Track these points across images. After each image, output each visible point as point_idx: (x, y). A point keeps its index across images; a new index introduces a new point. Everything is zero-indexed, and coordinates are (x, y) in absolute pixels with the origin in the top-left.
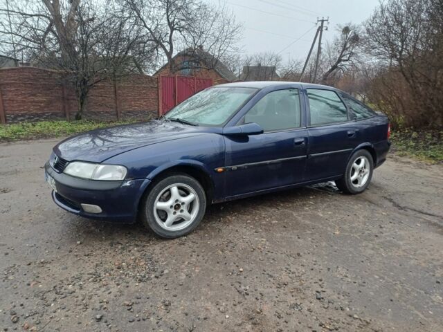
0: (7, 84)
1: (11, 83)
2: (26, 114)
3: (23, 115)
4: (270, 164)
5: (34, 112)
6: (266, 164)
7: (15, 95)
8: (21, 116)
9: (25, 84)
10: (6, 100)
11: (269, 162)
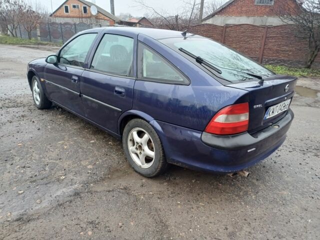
0: (271, 37)
1: (273, 37)
2: (276, 59)
3: (273, 60)
4: (64, 90)
5: (283, 58)
6: (60, 88)
7: (273, 45)
8: (272, 60)
9: (282, 37)
10: (266, 49)
11: (60, 86)
